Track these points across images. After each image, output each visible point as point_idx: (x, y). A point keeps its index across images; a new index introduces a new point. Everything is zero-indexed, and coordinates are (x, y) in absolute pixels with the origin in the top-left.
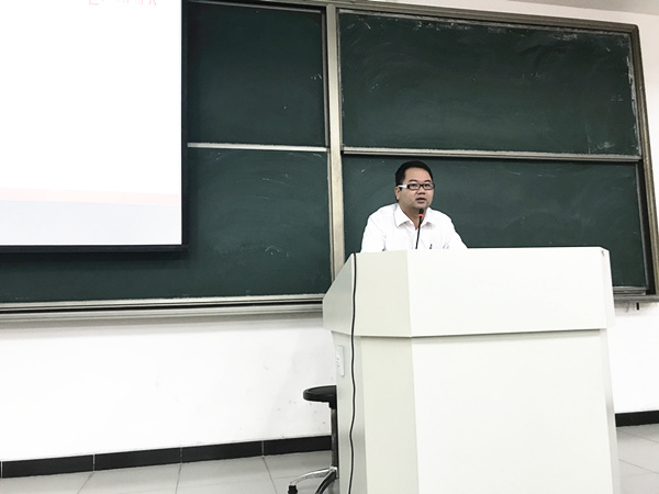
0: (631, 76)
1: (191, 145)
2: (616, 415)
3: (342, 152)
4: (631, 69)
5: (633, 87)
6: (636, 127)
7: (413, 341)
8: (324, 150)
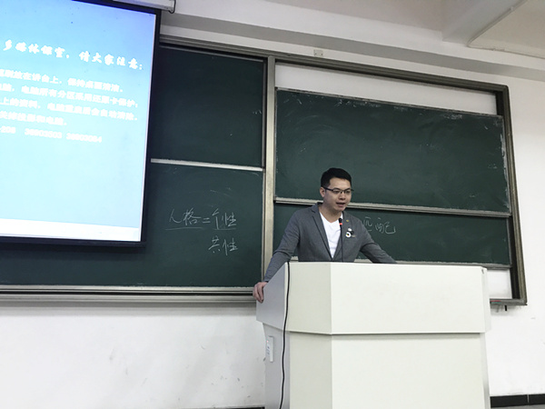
0: (504, 149)
1: (153, 161)
2: (491, 398)
3: (274, 201)
4: (504, 144)
5: (505, 158)
6: (508, 190)
7: (333, 337)
8: (261, 170)
